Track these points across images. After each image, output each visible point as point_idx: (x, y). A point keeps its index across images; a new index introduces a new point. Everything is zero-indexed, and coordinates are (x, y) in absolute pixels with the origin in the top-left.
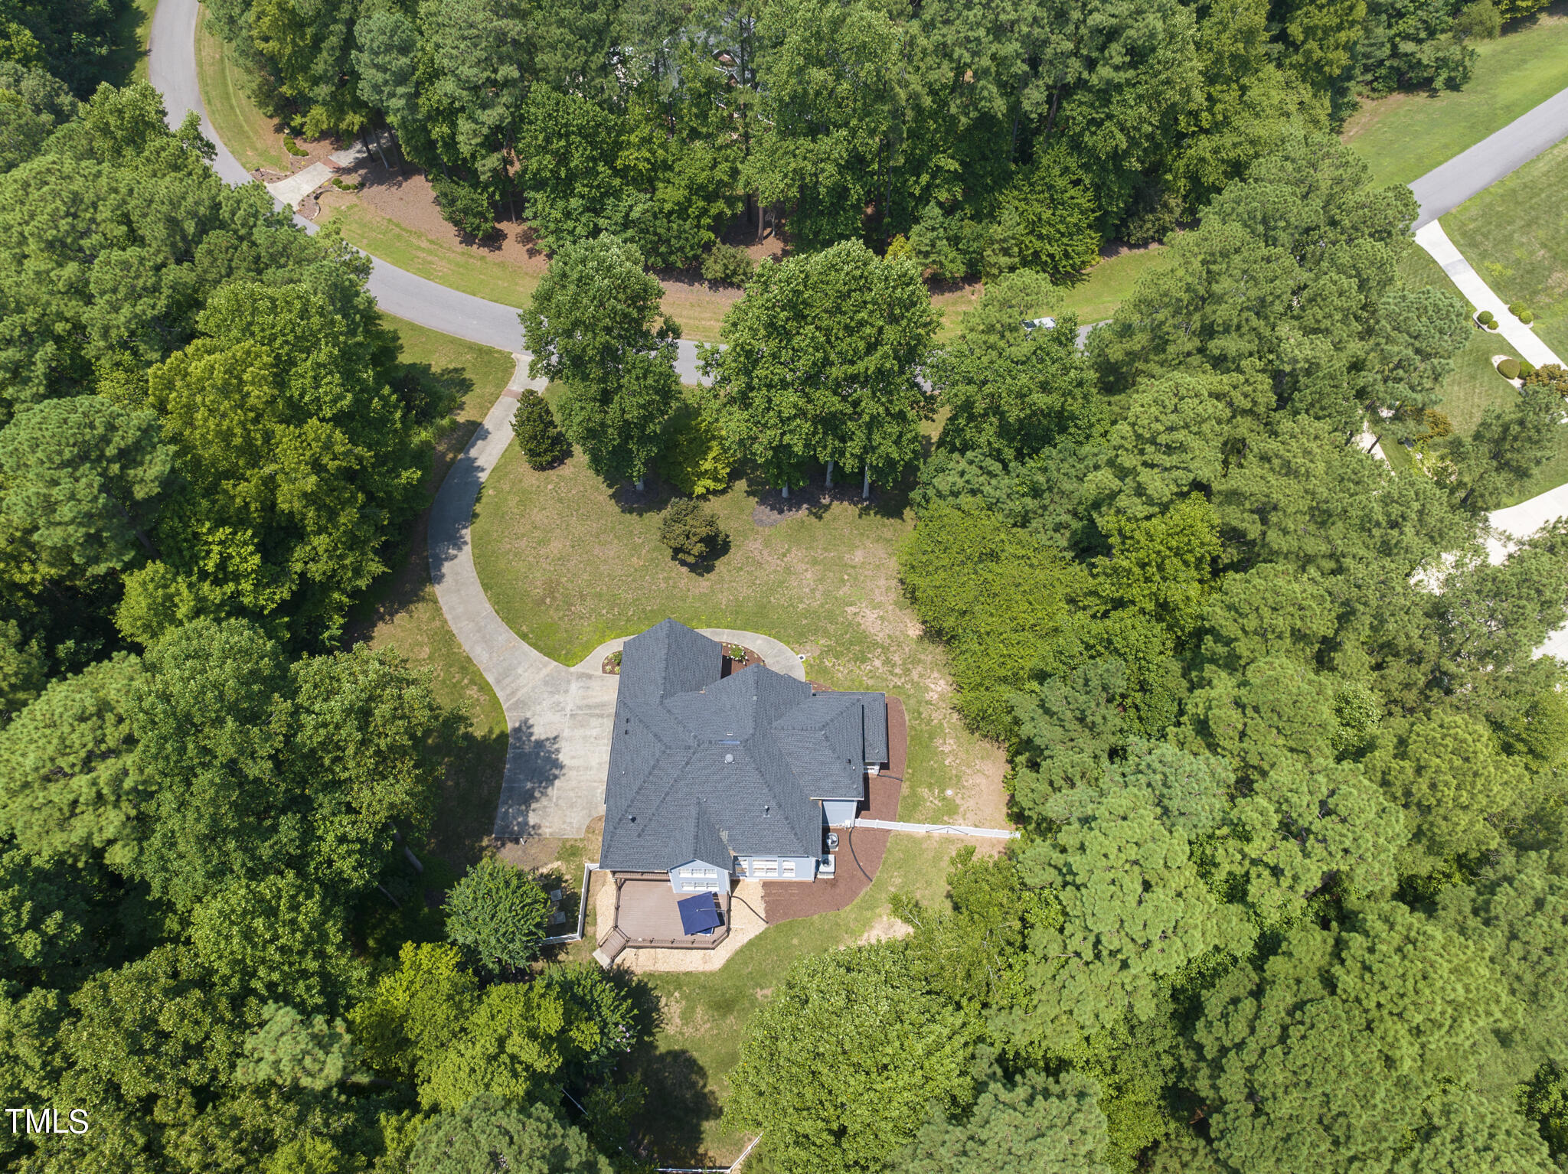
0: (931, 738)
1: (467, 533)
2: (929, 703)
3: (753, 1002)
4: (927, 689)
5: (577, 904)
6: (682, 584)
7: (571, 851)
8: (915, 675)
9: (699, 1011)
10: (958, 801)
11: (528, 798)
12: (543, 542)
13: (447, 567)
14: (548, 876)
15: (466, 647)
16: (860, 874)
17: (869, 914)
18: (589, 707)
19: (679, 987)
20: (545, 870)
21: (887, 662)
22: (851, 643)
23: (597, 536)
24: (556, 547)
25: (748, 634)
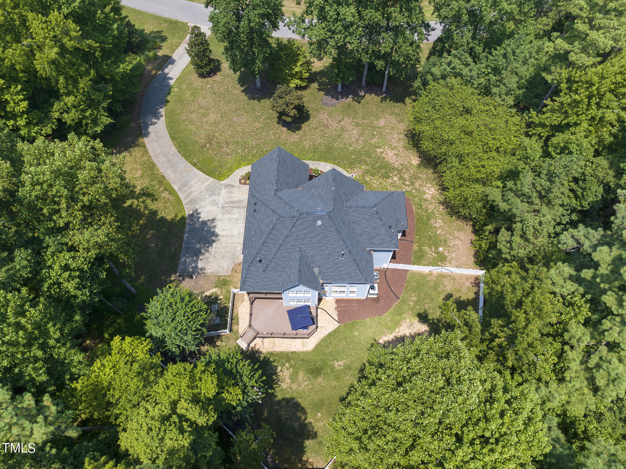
0: (428, 219)
1: (162, 111)
2: (426, 200)
3: (332, 368)
4: (424, 193)
5: (227, 313)
6: (283, 136)
7: (223, 283)
8: (417, 185)
9: (301, 375)
10: (446, 254)
11: (197, 253)
12: (205, 115)
13: (151, 129)
14: (209, 297)
15: (162, 171)
16: (392, 295)
17: (398, 318)
18: (232, 202)
19: (288, 360)
20: (208, 293)
21: (401, 178)
22: (380, 168)
23: (235, 111)
24: (212, 117)
25: (322, 163)
